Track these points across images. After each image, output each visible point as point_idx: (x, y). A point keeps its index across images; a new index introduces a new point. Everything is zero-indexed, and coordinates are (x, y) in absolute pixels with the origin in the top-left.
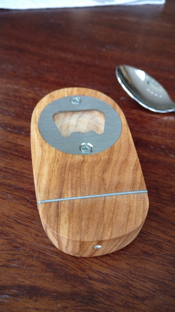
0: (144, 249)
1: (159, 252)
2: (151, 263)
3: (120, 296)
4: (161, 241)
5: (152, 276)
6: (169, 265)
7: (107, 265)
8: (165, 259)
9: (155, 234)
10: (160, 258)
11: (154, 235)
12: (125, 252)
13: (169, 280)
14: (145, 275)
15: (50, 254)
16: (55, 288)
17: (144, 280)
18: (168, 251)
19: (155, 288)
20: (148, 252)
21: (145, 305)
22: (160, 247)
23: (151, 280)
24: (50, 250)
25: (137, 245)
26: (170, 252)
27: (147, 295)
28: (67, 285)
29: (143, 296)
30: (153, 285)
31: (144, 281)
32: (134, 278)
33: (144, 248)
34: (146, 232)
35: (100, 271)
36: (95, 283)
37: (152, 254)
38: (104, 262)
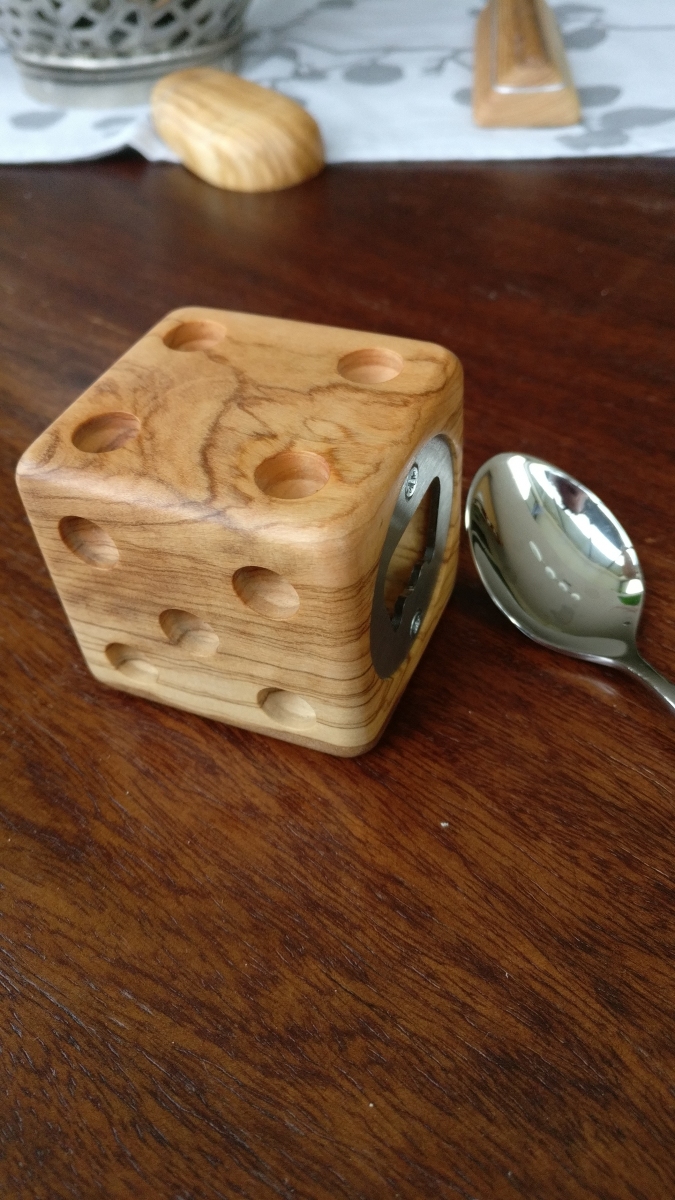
0: (253, 800)
1: (283, 817)
2: (249, 832)
3: (137, 869)
4: (306, 794)
5: (231, 858)
6: (288, 850)
7: (148, 804)
8: (288, 835)
9: (301, 776)
10: (277, 829)
11: (298, 777)
12: (205, 792)
13: (265, 878)
14: (218, 849)
15: (47, 747)
16: (20, 809)
17: (209, 859)
18: (308, 821)
19: (221, 881)
20: (258, 809)
21: (180, 904)
22: (295, 806)
23: (225, 865)
24: (51, 739)
25: (242, 786)
26: (310, 826)
27: (194, 887)
28: (44, 812)
29: (185, 885)
30: (221, 875)
31: (206, 861)
32: (189, 848)
33: (253, 795)
34: (284, 765)
35: (126, 810)
36: (103, 828)
37: (266, 816)
38: (146, 797)
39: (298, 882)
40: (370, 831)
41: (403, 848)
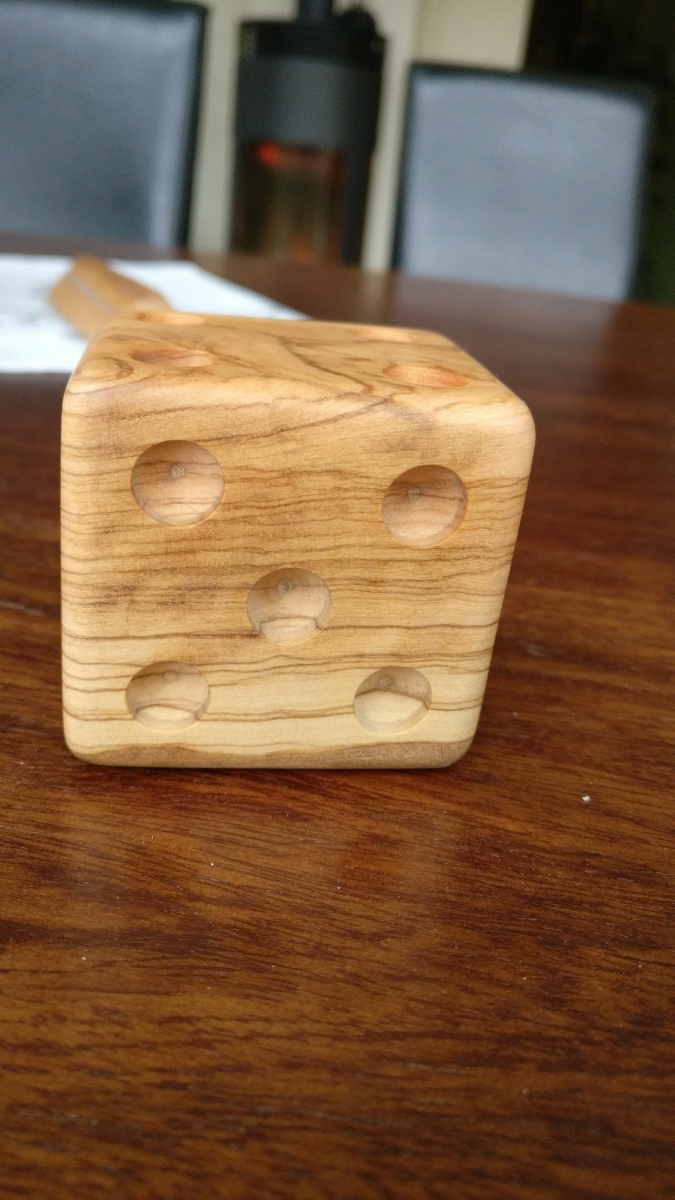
39: (497, 887)
40: (523, 824)
41: (570, 828)
